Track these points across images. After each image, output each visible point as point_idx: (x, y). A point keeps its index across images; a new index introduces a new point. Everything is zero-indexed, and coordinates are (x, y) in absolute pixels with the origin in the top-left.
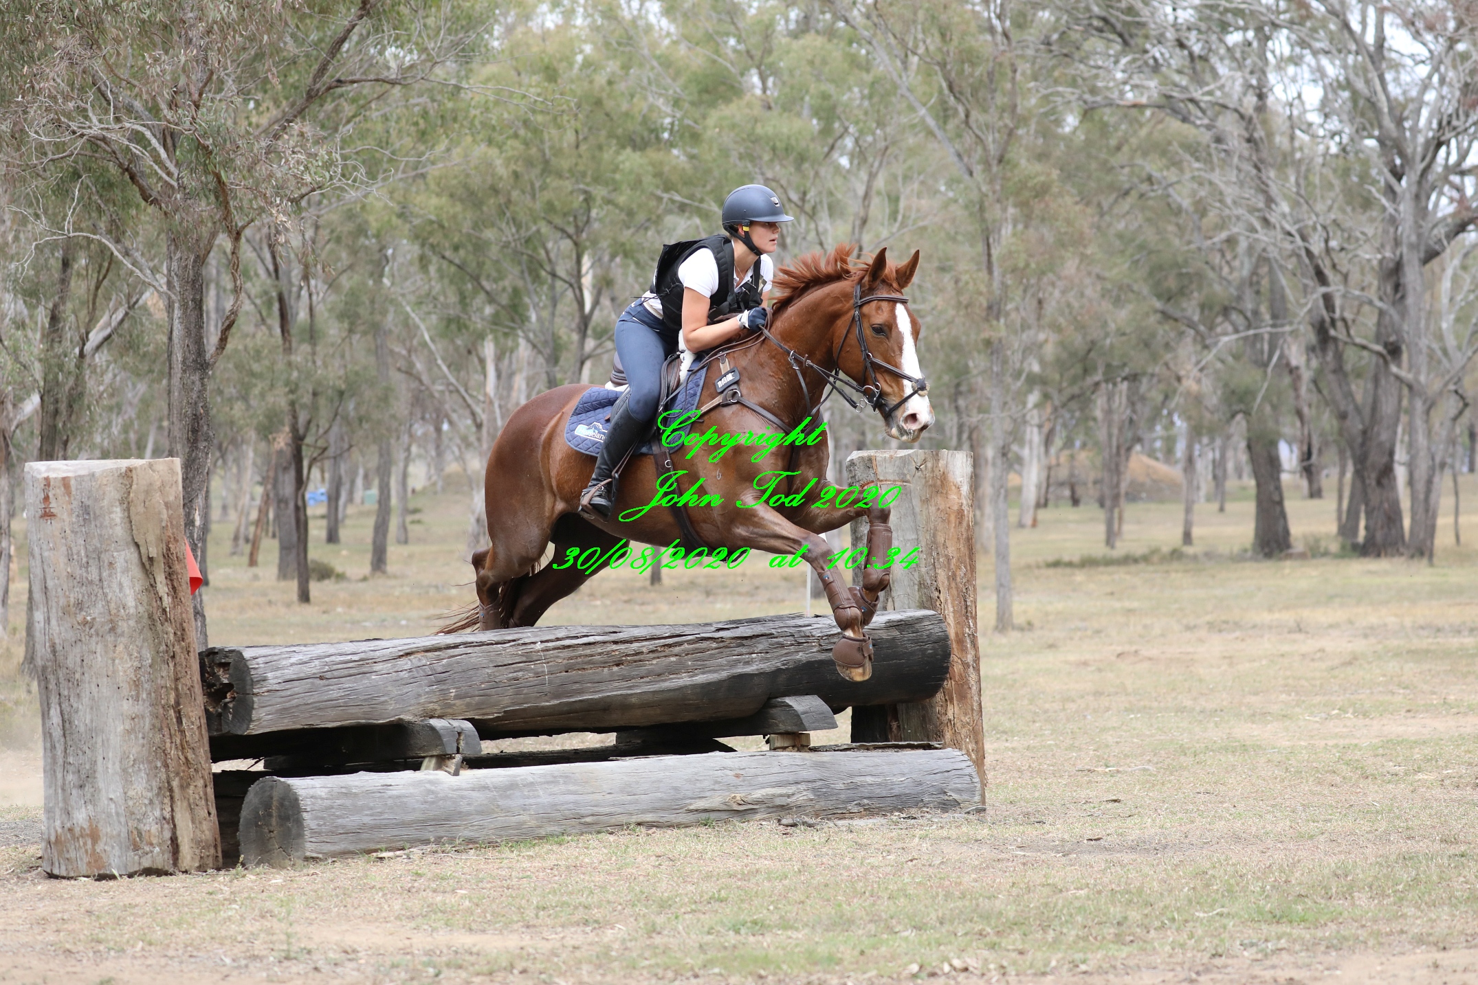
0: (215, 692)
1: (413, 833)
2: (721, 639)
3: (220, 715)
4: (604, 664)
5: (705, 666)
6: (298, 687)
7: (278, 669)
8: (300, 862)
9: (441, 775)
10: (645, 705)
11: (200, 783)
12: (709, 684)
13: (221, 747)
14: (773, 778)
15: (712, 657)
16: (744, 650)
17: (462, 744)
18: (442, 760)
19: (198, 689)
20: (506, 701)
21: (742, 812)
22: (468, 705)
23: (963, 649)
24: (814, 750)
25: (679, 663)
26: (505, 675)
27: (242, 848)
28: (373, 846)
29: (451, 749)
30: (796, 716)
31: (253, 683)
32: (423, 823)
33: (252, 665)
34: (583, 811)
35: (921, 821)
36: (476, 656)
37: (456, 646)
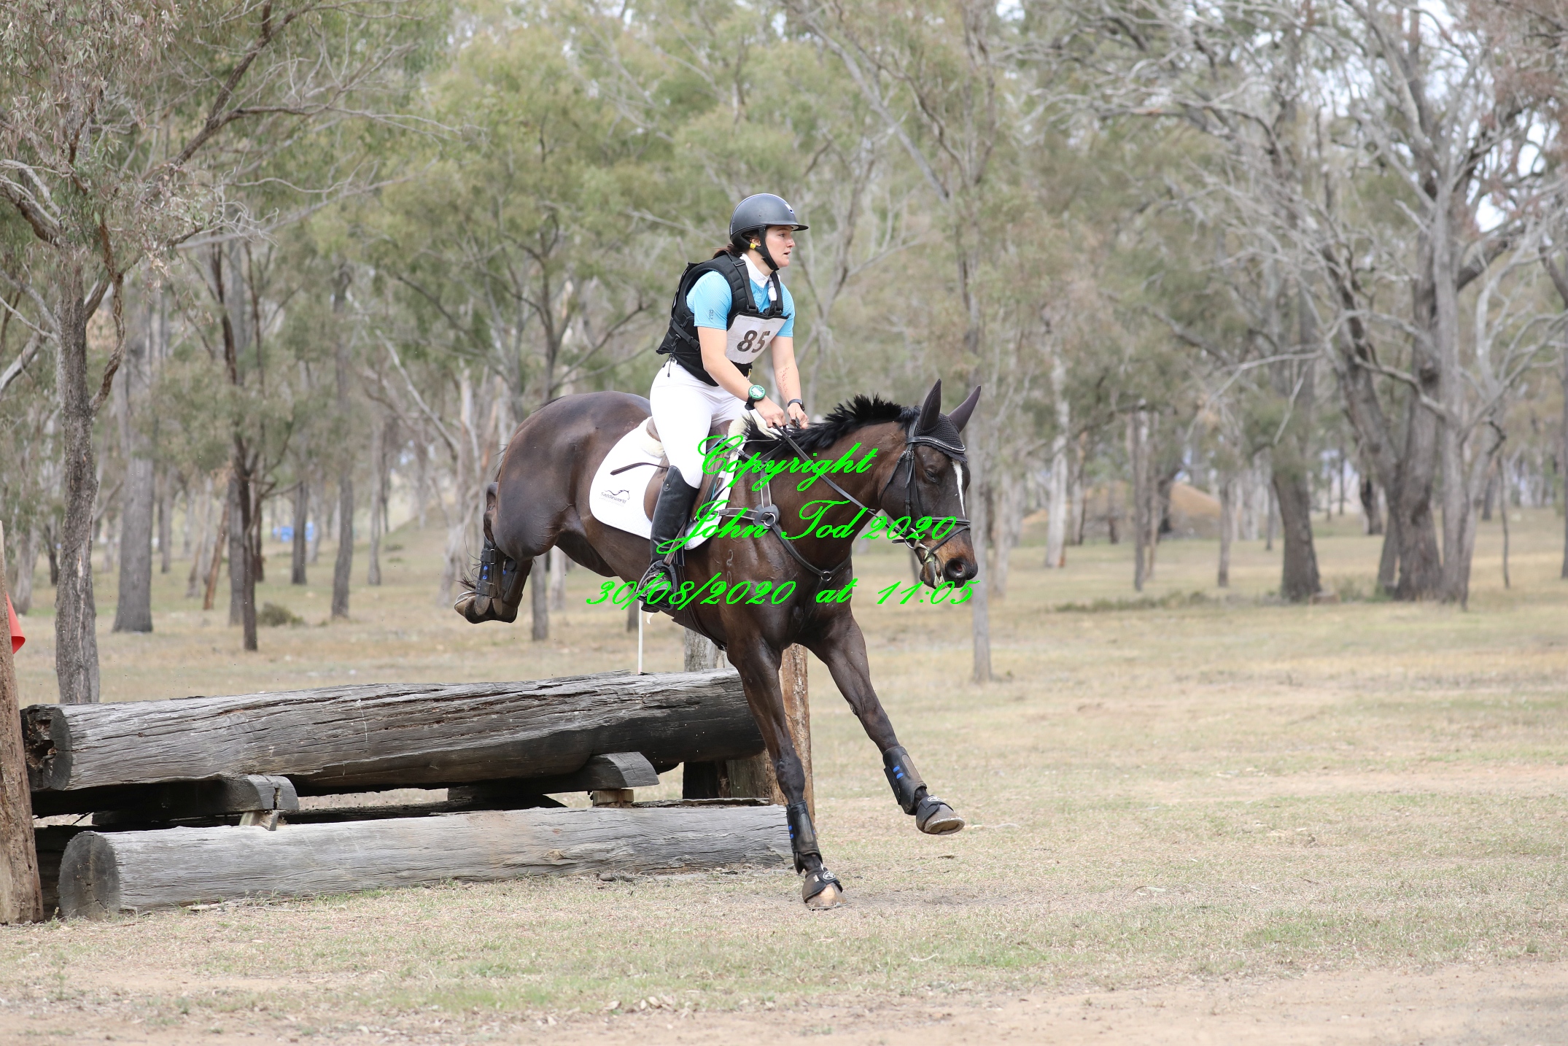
0: (37, 749)
1: (228, 886)
2: (542, 698)
3: (41, 771)
4: (424, 722)
5: (526, 724)
6: (117, 744)
7: (97, 726)
8: (115, 914)
9: (259, 831)
10: (462, 762)
11: (21, 837)
12: (531, 741)
13: (44, 802)
14: (592, 834)
15: (533, 714)
16: (566, 707)
17: (279, 800)
18: (260, 814)
19: (19, 746)
20: (326, 757)
21: (562, 867)
22: (287, 761)
23: (793, 707)
24: (638, 806)
25: (501, 720)
26: (324, 732)
27: (61, 900)
28: (188, 899)
29: (268, 804)
30: (617, 772)
31: (72, 740)
32: (239, 877)
33: (71, 722)
34: (399, 866)
35: (745, 876)
36: (296, 714)
37: (276, 704)
